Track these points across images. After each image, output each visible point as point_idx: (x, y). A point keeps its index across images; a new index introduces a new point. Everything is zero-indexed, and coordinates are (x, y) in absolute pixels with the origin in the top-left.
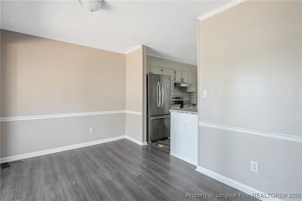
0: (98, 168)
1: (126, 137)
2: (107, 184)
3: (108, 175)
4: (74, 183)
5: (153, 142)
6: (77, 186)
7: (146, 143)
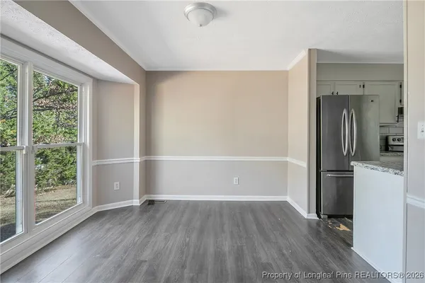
0: (223, 231)
1: (288, 199)
2: (219, 256)
3: (227, 246)
4: (188, 239)
5: (330, 217)
6: (187, 245)
7: (314, 216)
